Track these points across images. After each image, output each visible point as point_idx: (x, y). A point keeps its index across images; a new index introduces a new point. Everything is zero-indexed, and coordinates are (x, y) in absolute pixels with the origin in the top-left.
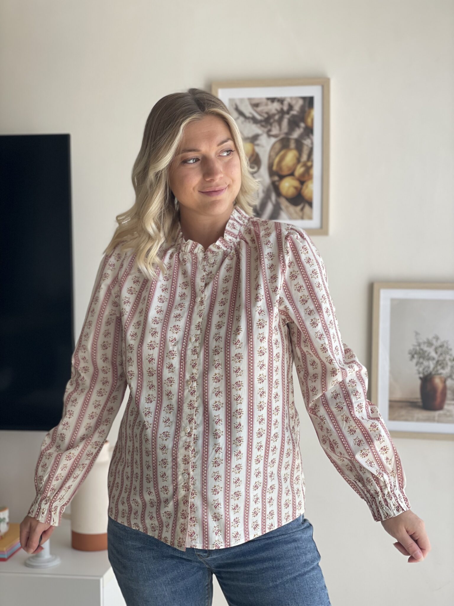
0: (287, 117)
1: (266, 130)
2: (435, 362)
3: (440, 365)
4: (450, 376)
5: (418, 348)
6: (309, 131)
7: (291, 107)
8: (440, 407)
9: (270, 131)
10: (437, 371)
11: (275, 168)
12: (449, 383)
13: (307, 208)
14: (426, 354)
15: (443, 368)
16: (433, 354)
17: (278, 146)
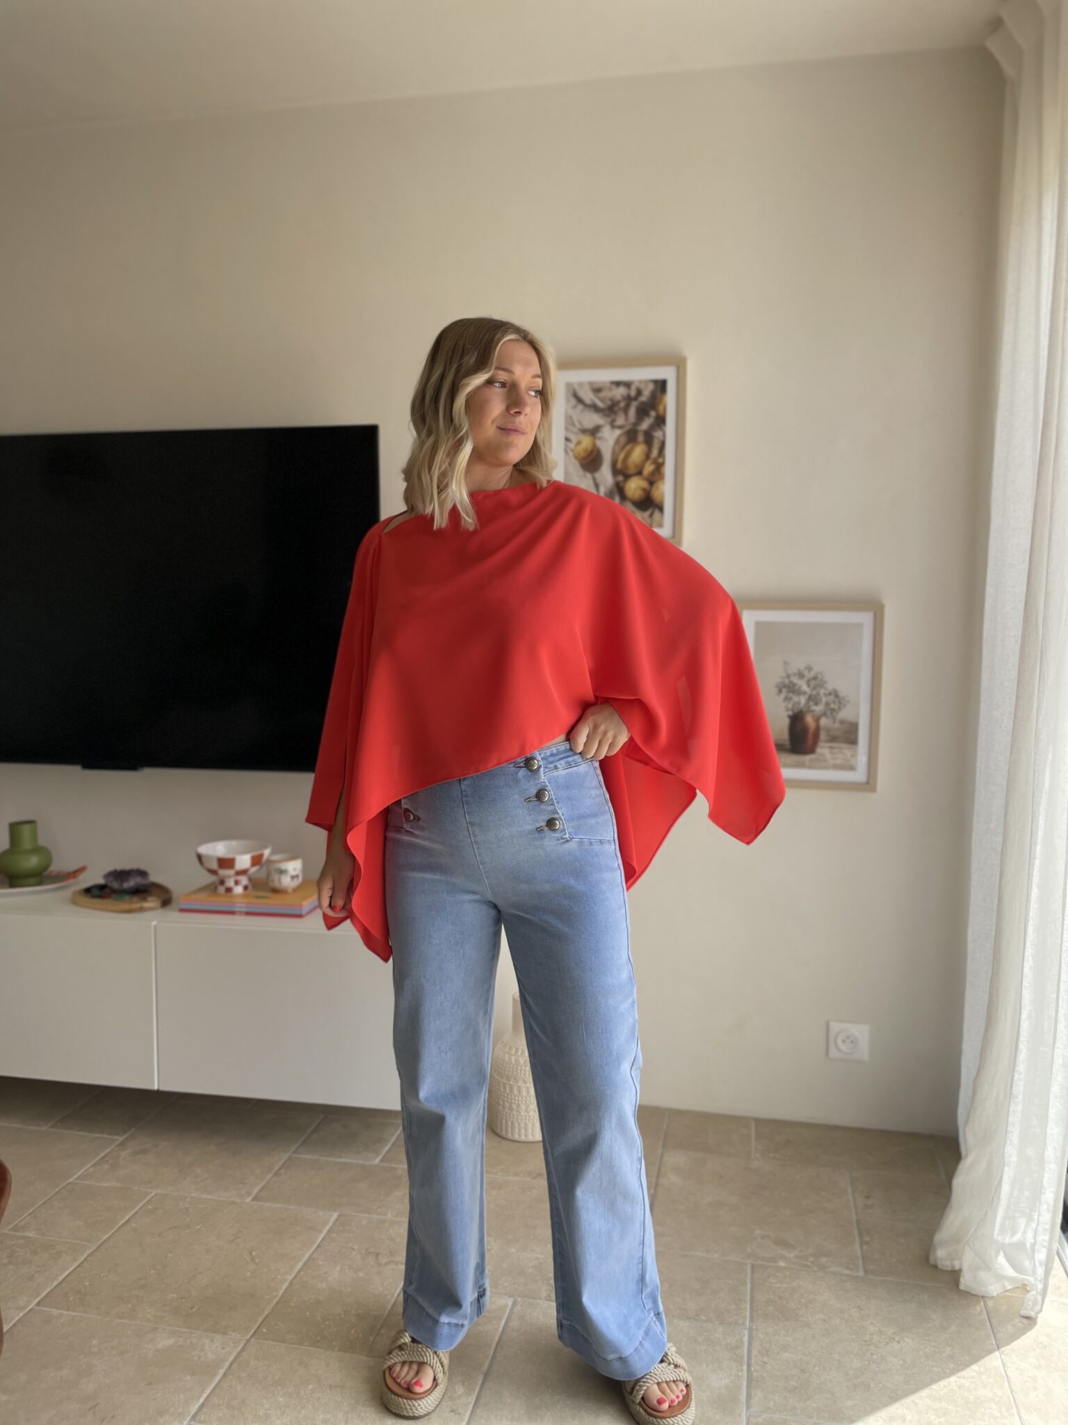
0: (634, 405)
1: (609, 420)
2: (806, 697)
3: (813, 700)
4: (825, 714)
5: (787, 681)
6: (661, 421)
7: (639, 392)
8: (812, 750)
9: (614, 421)
10: (809, 707)
11: (619, 465)
12: (824, 722)
13: (657, 514)
14: (797, 688)
15: (816, 704)
16: (805, 688)
17: (623, 440)
